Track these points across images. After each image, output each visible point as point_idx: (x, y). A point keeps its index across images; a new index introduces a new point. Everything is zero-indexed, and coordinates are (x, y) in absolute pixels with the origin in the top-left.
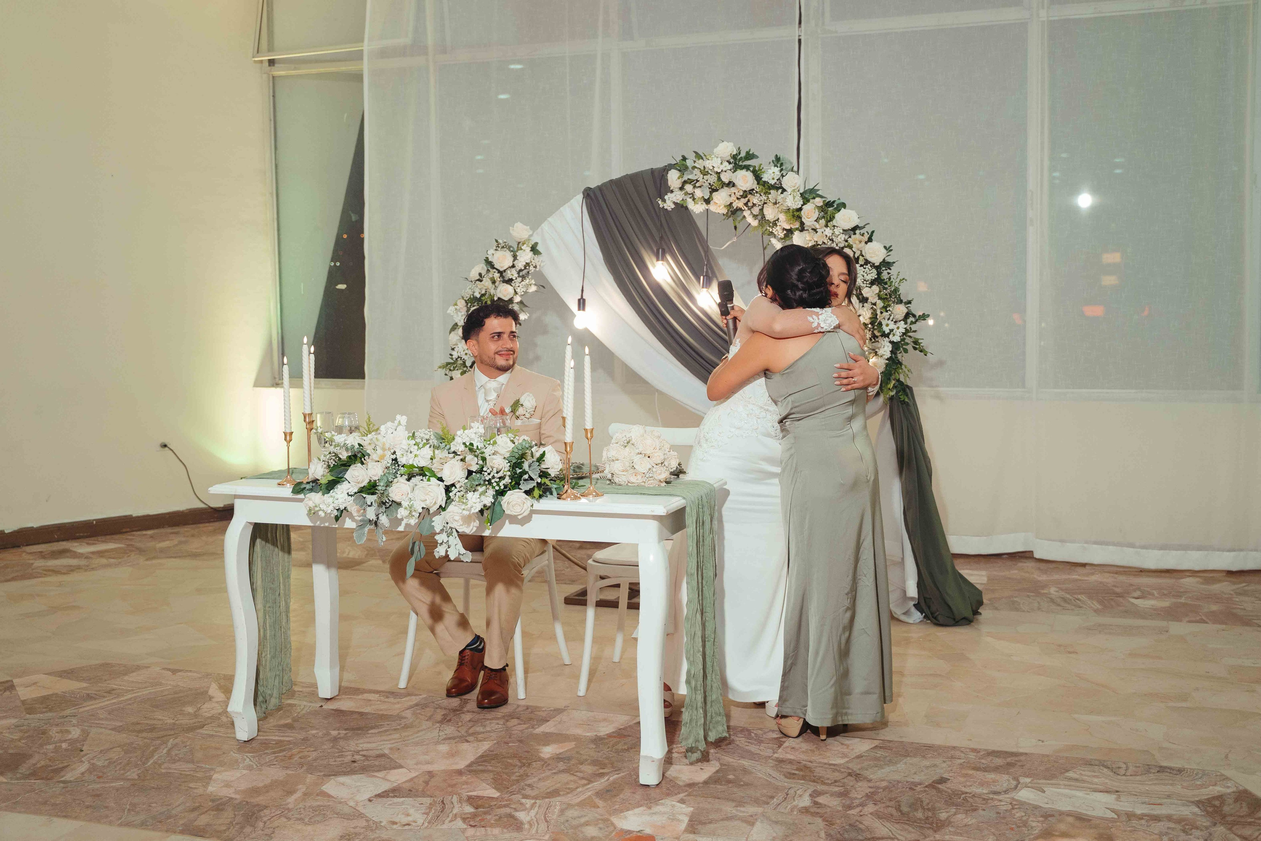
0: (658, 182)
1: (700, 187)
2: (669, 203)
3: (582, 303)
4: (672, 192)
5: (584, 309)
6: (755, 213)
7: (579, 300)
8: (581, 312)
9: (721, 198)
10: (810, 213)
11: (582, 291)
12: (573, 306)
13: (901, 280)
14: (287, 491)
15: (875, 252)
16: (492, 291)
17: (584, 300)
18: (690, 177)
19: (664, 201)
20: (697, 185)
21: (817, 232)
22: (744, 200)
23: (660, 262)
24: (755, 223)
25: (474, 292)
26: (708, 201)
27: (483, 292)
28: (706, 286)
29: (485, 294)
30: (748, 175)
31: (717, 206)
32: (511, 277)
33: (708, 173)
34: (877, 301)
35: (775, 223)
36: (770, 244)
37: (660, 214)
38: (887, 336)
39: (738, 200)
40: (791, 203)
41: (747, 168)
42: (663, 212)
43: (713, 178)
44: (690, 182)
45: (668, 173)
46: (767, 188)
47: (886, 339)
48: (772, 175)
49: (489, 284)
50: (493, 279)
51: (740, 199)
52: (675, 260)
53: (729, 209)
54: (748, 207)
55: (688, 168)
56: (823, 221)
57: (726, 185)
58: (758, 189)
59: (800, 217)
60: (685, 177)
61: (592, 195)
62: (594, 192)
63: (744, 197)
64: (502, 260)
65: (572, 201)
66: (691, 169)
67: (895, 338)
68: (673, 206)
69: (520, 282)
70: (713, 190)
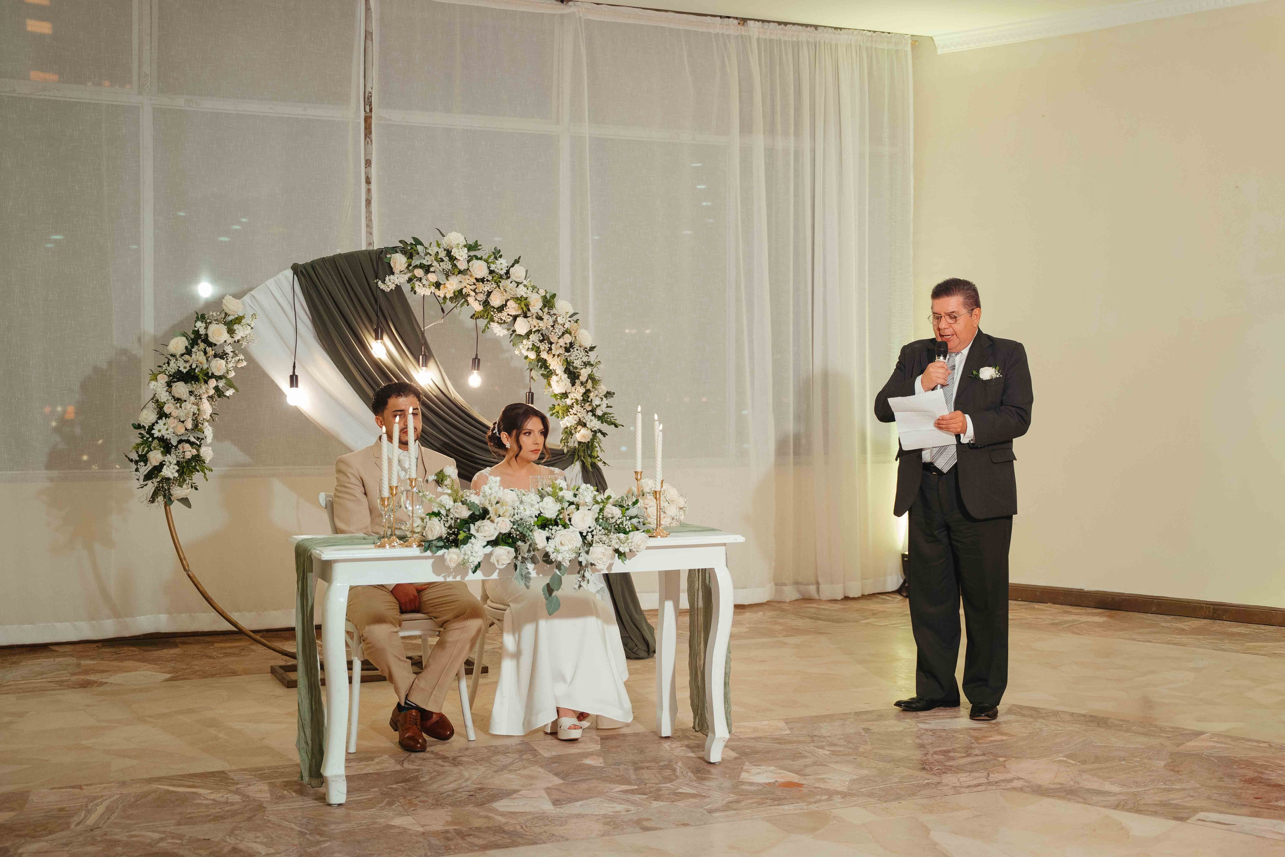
0: (375, 264)
1: (434, 272)
2: (389, 284)
3: (294, 380)
4: (393, 273)
5: (297, 386)
6: (478, 299)
7: (292, 377)
8: (294, 389)
9: (452, 285)
10: (536, 303)
11: (294, 367)
12: (283, 384)
13: (598, 363)
15: (586, 337)
16: (205, 366)
17: (297, 376)
18: (425, 262)
19: (384, 282)
20: (432, 269)
21: (541, 319)
22: (473, 287)
23: (379, 341)
24: (478, 307)
25: (179, 367)
26: (438, 285)
27: (194, 366)
28: (425, 364)
29: (195, 369)
30: (482, 264)
31: (445, 291)
32: (227, 351)
33: (442, 260)
34: (587, 381)
35: (501, 309)
36: (488, 328)
37: (375, 294)
38: (593, 411)
39: (468, 286)
40: (521, 291)
41: (477, 258)
42: (380, 293)
43: (447, 265)
44: (421, 266)
45: (388, 256)
46: (498, 278)
47: (590, 414)
48: (501, 265)
49: (201, 357)
50: (205, 353)
51: (471, 285)
52: (393, 339)
53: (457, 294)
54: (476, 293)
55: (418, 254)
56: (546, 310)
57: (460, 272)
58: (490, 278)
59: (527, 305)
60: (416, 261)
61: (304, 272)
62: (306, 270)
63: (474, 284)
64: (218, 334)
65: (280, 276)
66: (423, 255)
67: (599, 412)
68: (393, 287)
69: (232, 358)
70: (447, 276)
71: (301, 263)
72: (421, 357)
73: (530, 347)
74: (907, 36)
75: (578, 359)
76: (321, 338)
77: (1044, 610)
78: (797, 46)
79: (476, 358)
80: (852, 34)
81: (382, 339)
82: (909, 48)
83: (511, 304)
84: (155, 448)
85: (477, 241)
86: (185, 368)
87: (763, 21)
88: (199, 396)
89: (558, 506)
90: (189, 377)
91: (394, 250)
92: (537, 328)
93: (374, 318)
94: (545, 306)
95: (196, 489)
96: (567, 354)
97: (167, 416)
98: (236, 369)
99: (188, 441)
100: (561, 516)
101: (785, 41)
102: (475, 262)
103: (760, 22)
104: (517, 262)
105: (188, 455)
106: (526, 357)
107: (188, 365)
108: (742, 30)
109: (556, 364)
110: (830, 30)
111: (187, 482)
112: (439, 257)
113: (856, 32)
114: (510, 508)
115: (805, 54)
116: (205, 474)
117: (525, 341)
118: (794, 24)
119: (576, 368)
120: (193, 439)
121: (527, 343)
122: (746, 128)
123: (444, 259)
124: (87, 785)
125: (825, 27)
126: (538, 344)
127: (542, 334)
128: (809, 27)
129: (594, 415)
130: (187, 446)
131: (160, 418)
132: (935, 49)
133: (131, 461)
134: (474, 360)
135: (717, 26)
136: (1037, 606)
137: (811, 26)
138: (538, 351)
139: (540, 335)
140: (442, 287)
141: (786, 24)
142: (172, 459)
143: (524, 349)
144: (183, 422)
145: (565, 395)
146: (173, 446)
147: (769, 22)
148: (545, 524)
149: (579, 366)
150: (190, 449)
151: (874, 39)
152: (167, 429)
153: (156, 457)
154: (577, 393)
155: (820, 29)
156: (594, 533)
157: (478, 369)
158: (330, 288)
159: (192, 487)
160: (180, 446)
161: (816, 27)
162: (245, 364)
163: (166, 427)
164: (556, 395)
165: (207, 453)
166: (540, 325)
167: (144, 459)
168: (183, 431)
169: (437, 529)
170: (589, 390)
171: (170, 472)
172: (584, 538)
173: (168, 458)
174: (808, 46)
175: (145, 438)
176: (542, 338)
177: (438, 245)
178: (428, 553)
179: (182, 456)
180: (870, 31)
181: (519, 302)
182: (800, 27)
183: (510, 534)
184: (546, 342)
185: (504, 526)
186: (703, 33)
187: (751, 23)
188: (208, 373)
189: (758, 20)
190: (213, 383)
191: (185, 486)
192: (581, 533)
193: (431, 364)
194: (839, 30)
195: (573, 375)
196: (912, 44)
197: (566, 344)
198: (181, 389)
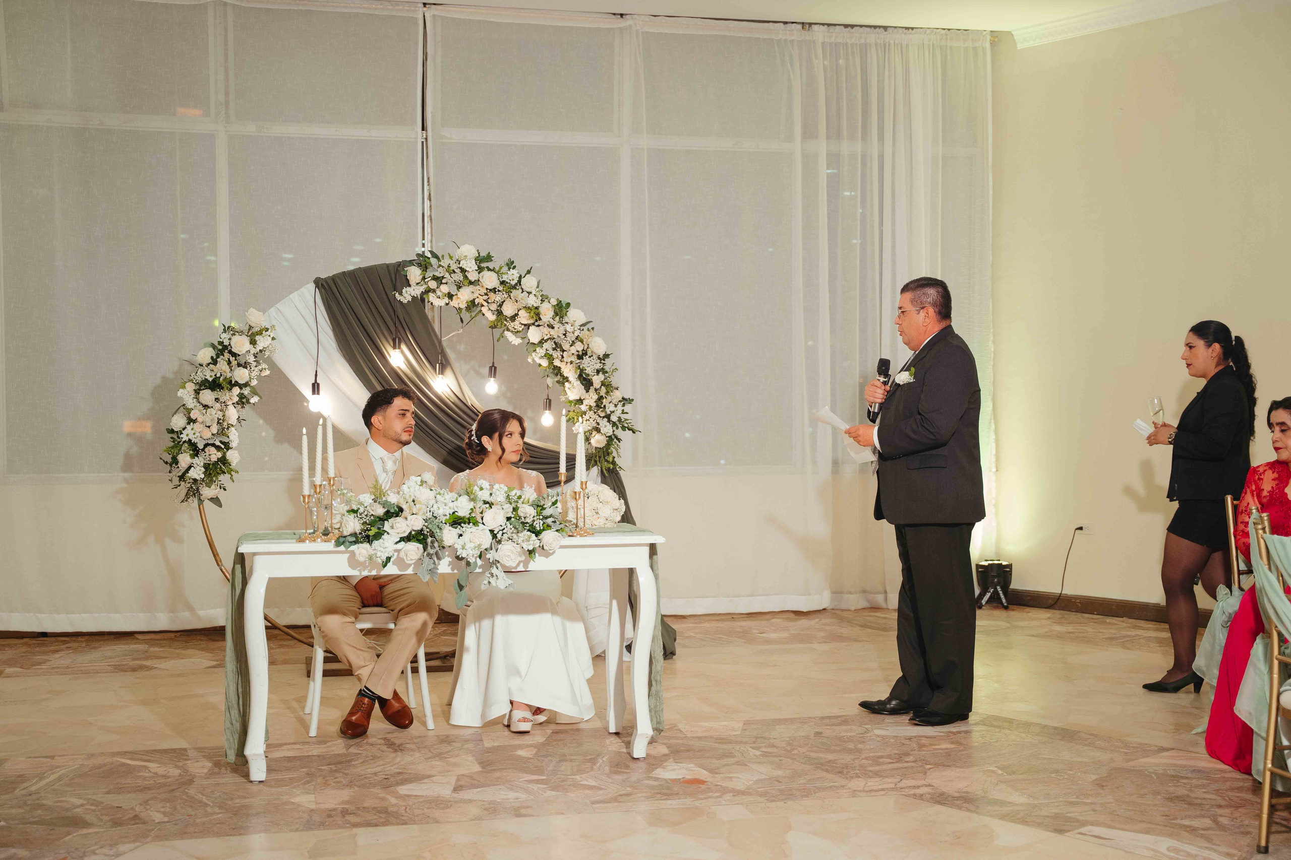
0: (393, 276)
1: (446, 283)
2: (407, 295)
3: (316, 388)
4: (410, 286)
5: (318, 394)
6: (492, 308)
7: (313, 385)
8: (316, 396)
9: (464, 296)
10: (547, 312)
11: (316, 375)
12: (307, 391)
13: (613, 370)
14: (330, 546)
15: (599, 346)
16: (229, 375)
17: (318, 385)
18: (437, 274)
19: (401, 294)
20: (444, 281)
21: (553, 328)
22: (485, 297)
23: (397, 350)
24: (491, 317)
25: (206, 376)
26: (450, 296)
27: (218, 375)
28: (442, 372)
29: (220, 378)
30: (493, 275)
31: (458, 301)
32: (249, 361)
33: (454, 272)
34: (601, 387)
35: (513, 318)
36: (503, 337)
37: (393, 306)
38: (608, 417)
39: (479, 296)
40: (532, 301)
41: (489, 269)
42: (398, 305)
43: (459, 276)
44: (435, 278)
45: (406, 269)
46: (509, 288)
47: (606, 419)
48: (512, 276)
49: (226, 368)
50: (229, 363)
51: (482, 296)
52: (412, 348)
53: (470, 304)
54: (488, 303)
55: (432, 266)
56: (557, 318)
57: (471, 283)
58: (501, 288)
59: (538, 314)
60: (429, 274)
61: (325, 285)
62: (327, 282)
63: (486, 294)
64: (241, 345)
65: (303, 289)
66: (436, 267)
67: (614, 418)
68: (410, 299)
69: (256, 366)
70: (459, 287)
71: (323, 277)
72: (438, 365)
73: (543, 355)
74: (985, 32)
75: (590, 366)
76: (341, 347)
77: (1115, 624)
78: (864, 49)
79: (493, 365)
80: (925, 33)
81: (399, 348)
82: (988, 45)
83: (522, 313)
84: (185, 452)
85: (489, 253)
86: (211, 376)
87: (829, 25)
88: (224, 402)
89: (471, 505)
90: (214, 385)
91: (411, 263)
92: (549, 336)
93: (393, 329)
94: (556, 314)
95: (225, 490)
96: (578, 361)
97: (194, 421)
98: (259, 377)
99: (213, 445)
100: (473, 515)
101: (852, 45)
102: (486, 273)
103: (826, 26)
104: (529, 272)
105: (214, 458)
106: (540, 365)
107: (213, 374)
108: (806, 35)
109: (569, 372)
110: (901, 31)
111: (216, 483)
112: (451, 269)
113: (928, 31)
114: (424, 507)
115: (873, 57)
116: (232, 476)
117: (538, 349)
118: (861, 26)
119: (588, 375)
120: (218, 443)
121: (541, 351)
122: (809, 133)
123: (456, 270)
124: (60, 756)
125: (895, 27)
126: (551, 352)
127: (555, 342)
128: (878, 29)
129: (609, 421)
130: (212, 450)
131: (189, 423)
132: (1015, 44)
133: (166, 463)
134: (491, 368)
135: (780, 32)
136: (1109, 620)
137: (880, 27)
138: (550, 358)
139: (553, 343)
140: (454, 298)
141: (852, 26)
142: (199, 461)
143: (538, 358)
144: (209, 427)
145: (580, 401)
146: (199, 449)
147: (835, 25)
148: (457, 522)
149: (591, 373)
150: (215, 451)
151: (949, 37)
152: (194, 434)
153: (185, 459)
154: (591, 399)
155: (890, 30)
156: (504, 531)
157: (495, 377)
158: (350, 300)
159: (220, 488)
160: (206, 450)
161: (885, 28)
162: (267, 372)
163: (193, 432)
164: (570, 402)
165: (233, 456)
166: (551, 333)
167: (175, 461)
168: (209, 435)
169: (353, 525)
170: (602, 396)
171: (197, 473)
172: (494, 536)
173: (196, 461)
174: (877, 50)
175: (176, 442)
176: (554, 346)
177: (451, 258)
178: (342, 548)
179: (208, 459)
180: (944, 29)
181: (529, 311)
182: (868, 29)
183: (422, 530)
184: (559, 350)
185: (417, 523)
186: (764, 40)
187: (815, 27)
188: (231, 381)
189: (823, 24)
190: (236, 390)
191: (213, 487)
192: (492, 531)
193: (448, 372)
194: (910, 30)
195: (587, 383)
196: (990, 40)
197: (578, 351)
198: (207, 396)
